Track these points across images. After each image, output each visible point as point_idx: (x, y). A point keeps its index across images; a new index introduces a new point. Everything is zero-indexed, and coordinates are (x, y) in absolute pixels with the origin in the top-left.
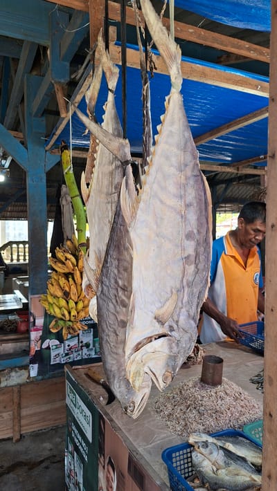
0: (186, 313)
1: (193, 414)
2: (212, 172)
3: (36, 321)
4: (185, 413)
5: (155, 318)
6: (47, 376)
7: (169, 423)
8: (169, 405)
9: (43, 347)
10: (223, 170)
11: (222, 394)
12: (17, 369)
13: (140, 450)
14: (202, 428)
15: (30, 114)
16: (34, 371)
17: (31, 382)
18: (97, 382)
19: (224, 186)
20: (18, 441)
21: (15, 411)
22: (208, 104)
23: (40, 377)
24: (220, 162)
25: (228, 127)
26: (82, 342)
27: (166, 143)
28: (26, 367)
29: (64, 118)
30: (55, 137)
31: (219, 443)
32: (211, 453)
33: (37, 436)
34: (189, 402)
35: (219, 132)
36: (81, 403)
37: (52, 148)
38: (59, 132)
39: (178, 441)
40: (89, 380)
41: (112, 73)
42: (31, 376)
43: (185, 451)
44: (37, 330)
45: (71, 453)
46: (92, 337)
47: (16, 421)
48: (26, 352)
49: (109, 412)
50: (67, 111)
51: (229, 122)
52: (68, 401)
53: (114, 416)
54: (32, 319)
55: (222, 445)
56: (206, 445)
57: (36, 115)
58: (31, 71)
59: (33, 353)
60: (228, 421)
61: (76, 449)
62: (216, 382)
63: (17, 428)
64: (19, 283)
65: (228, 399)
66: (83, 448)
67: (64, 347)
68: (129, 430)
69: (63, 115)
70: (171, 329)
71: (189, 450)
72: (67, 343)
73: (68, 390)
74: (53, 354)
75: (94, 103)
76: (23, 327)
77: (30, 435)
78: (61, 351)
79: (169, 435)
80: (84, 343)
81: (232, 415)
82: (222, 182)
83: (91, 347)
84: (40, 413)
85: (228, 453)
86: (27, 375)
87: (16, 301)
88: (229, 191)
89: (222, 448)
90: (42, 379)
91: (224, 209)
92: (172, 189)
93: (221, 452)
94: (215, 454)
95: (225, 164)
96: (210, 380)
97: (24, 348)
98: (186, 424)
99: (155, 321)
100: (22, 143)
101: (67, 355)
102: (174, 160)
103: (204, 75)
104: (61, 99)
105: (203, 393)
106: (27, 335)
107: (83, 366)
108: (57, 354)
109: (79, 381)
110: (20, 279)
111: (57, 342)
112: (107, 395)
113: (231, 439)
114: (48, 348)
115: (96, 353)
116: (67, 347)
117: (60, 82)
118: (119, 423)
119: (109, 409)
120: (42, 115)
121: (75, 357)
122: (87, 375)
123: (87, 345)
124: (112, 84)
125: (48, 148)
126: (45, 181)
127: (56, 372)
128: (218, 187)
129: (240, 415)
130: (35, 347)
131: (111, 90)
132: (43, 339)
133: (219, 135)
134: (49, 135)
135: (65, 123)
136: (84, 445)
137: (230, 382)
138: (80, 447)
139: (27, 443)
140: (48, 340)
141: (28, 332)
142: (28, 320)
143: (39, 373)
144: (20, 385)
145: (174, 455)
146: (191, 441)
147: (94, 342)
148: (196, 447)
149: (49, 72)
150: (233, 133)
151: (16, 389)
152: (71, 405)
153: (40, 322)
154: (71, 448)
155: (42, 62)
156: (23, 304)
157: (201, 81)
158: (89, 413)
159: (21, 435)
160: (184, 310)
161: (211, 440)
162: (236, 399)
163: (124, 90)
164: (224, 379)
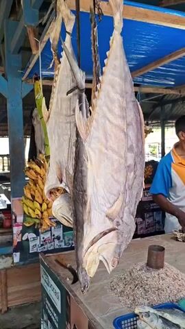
0: (128, 210)
1: (140, 292)
2: (160, 94)
3: (18, 218)
4: (133, 290)
5: (107, 216)
6: (27, 262)
7: (120, 298)
8: (121, 285)
9: (23, 239)
10: (168, 93)
11: (163, 275)
12: (4, 256)
13: (98, 319)
14: (146, 302)
15: (9, 52)
16: (17, 257)
17: (15, 266)
18: (65, 267)
19: (171, 105)
20: (6, 312)
21: (3, 289)
22: (151, 39)
23: (22, 263)
24: (165, 87)
25: (170, 57)
26: (54, 235)
27: (113, 74)
28: (10, 255)
29: (35, 55)
30: (29, 70)
31: (159, 314)
32: (152, 321)
33: (20, 309)
34: (137, 282)
35: (162, 61)
36: (52, 283)
37: (26, 79)
38: (31, 66)
39: (127, 312)
40: (58, 265)
41: (69, 19)
42: (15, 262)
43: (132, 319)
44: (18, 226)
45: (46, 322)
46: (62, 231)
47: (4, 297)
48: (10, 243)
49: (73, 289)
50: (38, 49)
51: (170, 53)
52: (42, 281)
53: (77, 293)
54: (14, 218)
55: (161, 315)
56: (148, 314)
57: (13, 53)
58: (9, 17)
59: (15, 244)
60: (168, 297)
61: (50, 318)
62: (159, 266)
63: (5, 303)
64: (4, 188)
65: (168, 279)
66: (55, 318)
67: (40, 239)
68: (89, 304)
69: (34, 52)
70: (118, 224)
71: (135, 319)
72: (42, 236)
73: (42, 273)
74: (31, 244)
75: (56, 43)
76: (7, 224)
77: (15, 308)
78: (37, 242)
79: (121, 308)
80: (56, 236)
81: (171, 291)
82: (169, 102)
83: (61, 239)
84: (22, 291)
85: (165, 321)
86: (11, 261)
87: (2, 203)
88: (175, 109)
89: (161, 317)
90: (23, 264)
91: (171, 124)
92: (117, 110)
93: (160, 320)
94: (155, 321)
95: (169, 87)
96: (153, 265)
97: (8, 240)
98: (134, 300)
99: (106, 218)
100: (3, 75)
101: (42, 245)
102: (118, 88)
103: (147, 16)
104: (32, 39)
105: (148, 275)
106: (10, 230)
107: (55, 254)
108: (35, 244)
109: (51, 266)
110: (5, 185)
111: (34, 236)
112: (72, 277)
113: (168, 310)
114: (27, 240)
115: (65, 245)
116: (42, 239)
117: (31, 26)
118: (81, 298)
119: (74, 288)
120: (19, 52)
121: (48, 247)
122: (57, 261)
123: (58, 238)
124: (69, 28)
125: (23, 79)
126: (21, 105)
127: (34, 259)
128: (166, 106)
129: (178, 292)
130: (17, 239)
131: (68, 33)
132: (23, 233)
133: (163, 64)
134: (24, 68)
135: (36, 58)
136: (55, 315)
137: (170, 266)
138: (52, 317)
139: (12, 314)
140: (27, 234)
141: (11, 227)
142: (11, 218)
143: (21, 260)
144: (6, 269)
145: (123, 322)
146: (137, 311)
147: (64, 236)
148: (140, 316)
149: (23, 17)
150: (174, 62)
151: (3, 272)
152: (45, 285)
153: (20, 219)
154: (45, 318)
155: (17, 9)
156: (8, 205)
157: (144, 21)
158: (58, 291)
159: (8, 308)
160: (126, 208)
161: (152, 311)
162: (174, 279)
163: (79, 33)
164: (165, 263)
